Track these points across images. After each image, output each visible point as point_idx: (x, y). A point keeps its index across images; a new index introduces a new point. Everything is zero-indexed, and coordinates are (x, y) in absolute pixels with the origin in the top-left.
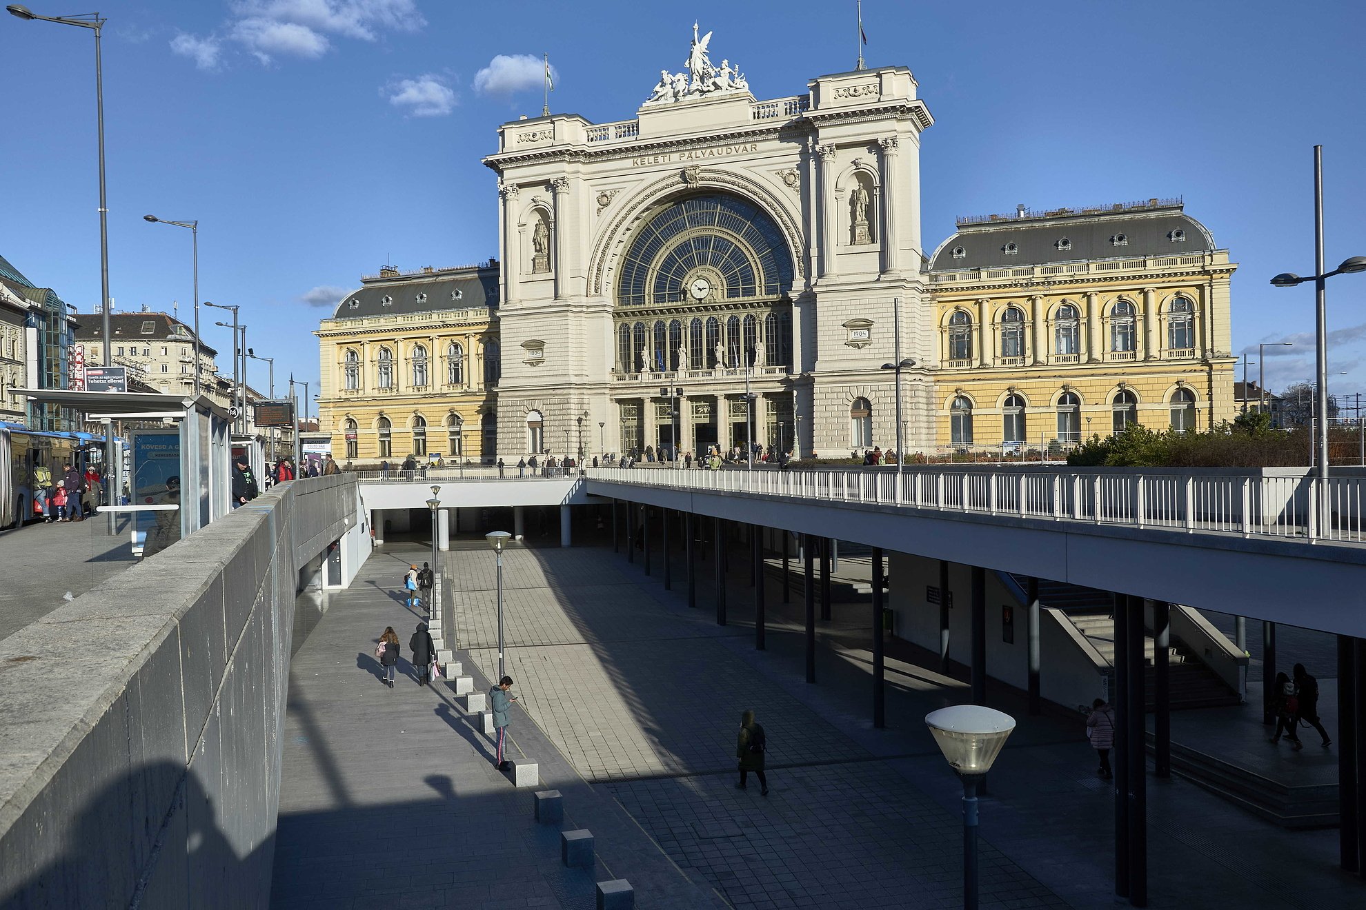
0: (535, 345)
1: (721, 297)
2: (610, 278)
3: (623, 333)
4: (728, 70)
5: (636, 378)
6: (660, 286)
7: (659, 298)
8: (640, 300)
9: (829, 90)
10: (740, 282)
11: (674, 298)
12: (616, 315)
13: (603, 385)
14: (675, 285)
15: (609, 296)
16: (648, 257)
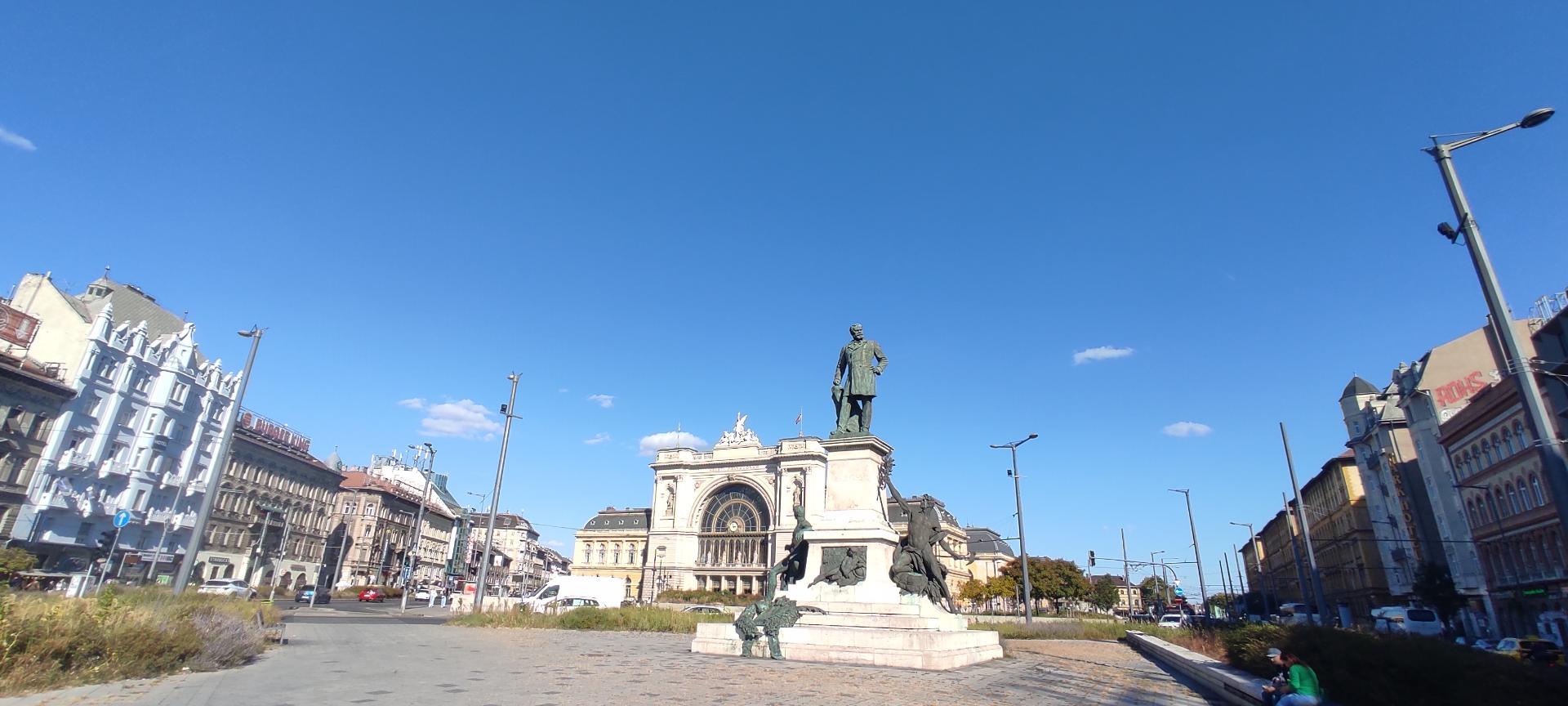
0: (663, 548)
1: (742, 531)
2: (699, 520)
3: (702, 543)
4: (750, 433)
5: (704, 565)
6: (718, 525)
7: (718, 530)
8: (709, 530)
9: (786, 445)
10: (750, 525)
11: (724, 530)
12: (699, 536)
13: (689, 569)
14: (724, 524)
15: (697, 528)
16: (714, 512)
